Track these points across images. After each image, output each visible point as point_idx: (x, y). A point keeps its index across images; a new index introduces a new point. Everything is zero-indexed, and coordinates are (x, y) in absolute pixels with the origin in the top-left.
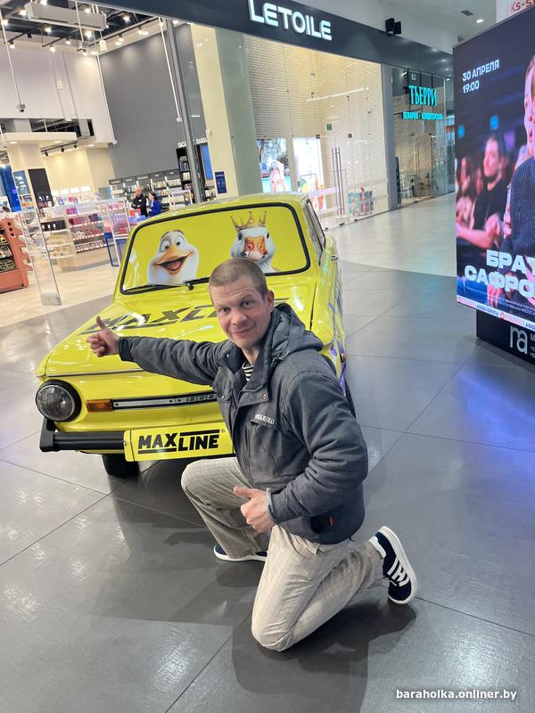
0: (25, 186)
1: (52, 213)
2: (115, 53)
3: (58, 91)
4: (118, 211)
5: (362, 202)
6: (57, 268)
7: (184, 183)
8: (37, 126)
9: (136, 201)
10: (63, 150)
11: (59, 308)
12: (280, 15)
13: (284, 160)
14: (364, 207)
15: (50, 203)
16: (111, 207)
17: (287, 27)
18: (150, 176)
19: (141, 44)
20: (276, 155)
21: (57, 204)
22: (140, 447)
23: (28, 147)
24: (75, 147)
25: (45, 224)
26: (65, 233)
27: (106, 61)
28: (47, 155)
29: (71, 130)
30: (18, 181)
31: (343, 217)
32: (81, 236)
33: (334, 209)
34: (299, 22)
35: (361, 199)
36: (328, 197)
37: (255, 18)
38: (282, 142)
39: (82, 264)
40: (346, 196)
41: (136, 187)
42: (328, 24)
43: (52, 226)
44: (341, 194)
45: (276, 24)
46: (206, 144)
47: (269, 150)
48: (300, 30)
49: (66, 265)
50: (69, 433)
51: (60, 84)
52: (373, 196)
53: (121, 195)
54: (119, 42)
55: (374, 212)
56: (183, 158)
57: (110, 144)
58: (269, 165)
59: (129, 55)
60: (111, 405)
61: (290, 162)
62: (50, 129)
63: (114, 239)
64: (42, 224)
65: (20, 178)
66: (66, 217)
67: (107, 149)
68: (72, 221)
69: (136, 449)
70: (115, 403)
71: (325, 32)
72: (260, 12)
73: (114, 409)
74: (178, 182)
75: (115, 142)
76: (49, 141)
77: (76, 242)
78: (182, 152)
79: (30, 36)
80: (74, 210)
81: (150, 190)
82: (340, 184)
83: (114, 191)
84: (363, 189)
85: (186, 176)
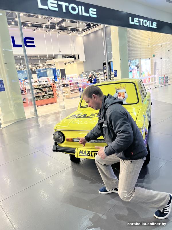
0: (59, 74)
1: (65, 82)
2: (88, 35)
3: (71, 46)
4: (84, 82)
5: (164, 80)
6: (65, 98)
7: (104, 73)
8: (64, 57)
9: (89, 79)
10: (70, 63)
11: (64, 109)
12: (139, 21)
13: (137, 66)
14: (165, 82)
15: (65, 79)
16: (82, 80)
17: (141, 25)
18: (94, 71)
19: (95, 32)
20: (135, 65)
21: (67, 79)
22: (80, 154)
23: (61, 62)
24: (74, 62)
25: (63, 85)
26: (68, 87)
27: (85, 38)
28: (66, 65)
29: (73, 58)
30: (57, 72)
31: (157, 85)
32: (72, 88)
33: (154, 82)
34: (146, 23)
35: (164, 79)
36: (152, 78)
37: (131, 23)
38: (137, 61)
39: (72, 97)
40: (158, 78)
41: (90, 74)
42: (156, 23)
43: (65, 85)
44: (156, 78)
45: (138, 24)
46: (112, 61)
47: (133, 63)
48: (146, 25)
49: (68, 97)
50: (61, 147)
51: (71, 45)
52: (168, 78)
53: (85, 77)
54: (89, 32)
55: (168, 84)
56: (104, 66)
57: (84, 62)
58: (132, 68)
59: (92, 35)
60: (73, 140)
61: (139, 67)
62: (67, 58)
63: (82, 90)
64: (62, 85)
65: (58, 71)
66: (69, 83)
67: (83, 63)
68: (70, 84)
69: (79, 154)
70: (74, 140)
71: (154, 26)
72: (133, 21)
73: (74, 141)
74: (103, 73)
75: (85, 61)
76: (67, 61)
77: (71, 90)
78: (104, 64)
79: (64, 31)
80: (71, 81)
81: (94, 75)
82: (156, 74)
83: (84, 75)
84: (165, 76)
85: (105, 71)
